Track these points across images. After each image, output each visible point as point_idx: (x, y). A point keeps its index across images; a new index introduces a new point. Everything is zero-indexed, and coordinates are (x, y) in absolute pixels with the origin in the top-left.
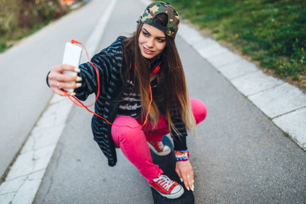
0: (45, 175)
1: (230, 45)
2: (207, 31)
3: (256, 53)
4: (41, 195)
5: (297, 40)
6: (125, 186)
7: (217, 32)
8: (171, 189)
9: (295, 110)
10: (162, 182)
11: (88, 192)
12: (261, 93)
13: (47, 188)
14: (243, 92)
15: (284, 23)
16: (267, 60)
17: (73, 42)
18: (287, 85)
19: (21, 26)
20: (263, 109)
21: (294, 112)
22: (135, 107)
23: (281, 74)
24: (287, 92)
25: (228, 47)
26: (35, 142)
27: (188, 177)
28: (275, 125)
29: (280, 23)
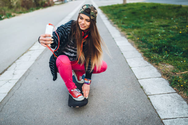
0: (18, 82)
1: (133, 42)
2: (125, 33)
3: (144, 49)
4: (14, 90)
5: (166, 47)
6: (57, 93)
7: (129, 35)
8: (78, 96)
9: (150, 78)
10: (75, 92)
11: (38, 93)
12: (138, 67)
13: (17, 88)
14: (130, 65)
15: (164, 38)
16: (147, 53)
17: (49, 24)
18: (152, 66)
19: (23, 6)
20: (136, 75)
21: (150, 79)
22: (73, 55)
23: (151, 61)
24: (151, 69)
25: (131, 43)
26: (16, 66)
27: (86, 92)
28: (139, 82)
29: (162, 38)
